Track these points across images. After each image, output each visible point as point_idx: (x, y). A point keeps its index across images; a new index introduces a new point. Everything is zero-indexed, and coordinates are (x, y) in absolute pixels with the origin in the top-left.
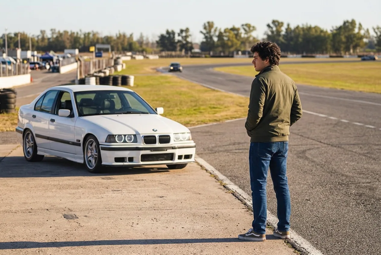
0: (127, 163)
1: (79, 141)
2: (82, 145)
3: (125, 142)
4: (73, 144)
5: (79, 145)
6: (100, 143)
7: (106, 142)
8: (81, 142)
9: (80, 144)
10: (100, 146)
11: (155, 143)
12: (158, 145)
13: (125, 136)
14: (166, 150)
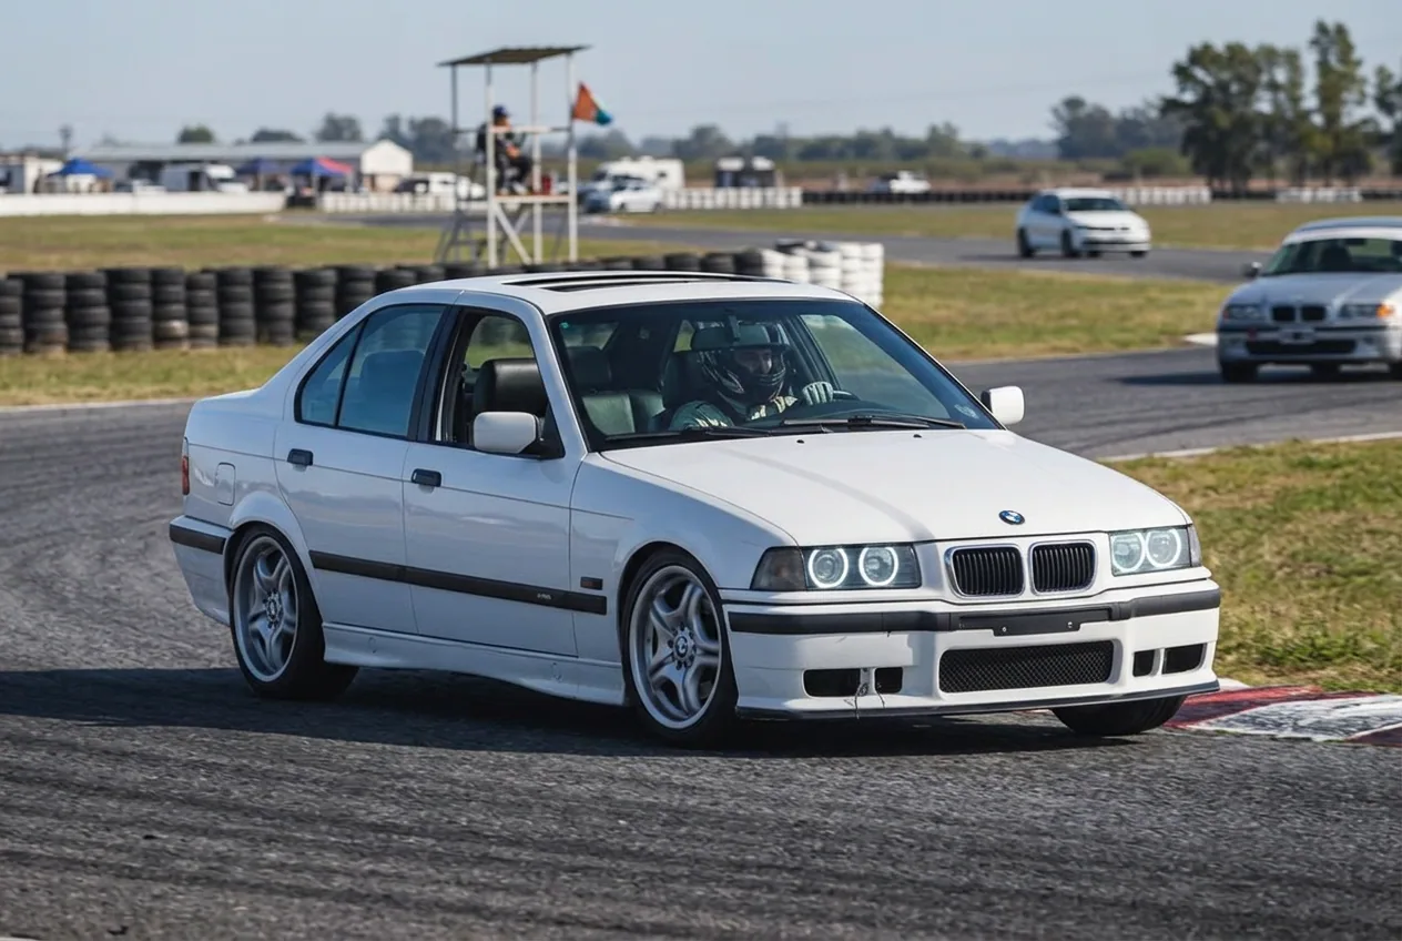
0: (871, 701)
1: (598, 584)
2: (612, 605)
3: (854, 582)
4: (564, 600)
5: (599, 606)
6: (723, 594)
7: (753, 587)
8: (610, 592)
9: (604, 599)
10: (727, 608)
11: (1014, 586)
12: (1029, 599)
13: (854, 549)
14: (1076, 628)
